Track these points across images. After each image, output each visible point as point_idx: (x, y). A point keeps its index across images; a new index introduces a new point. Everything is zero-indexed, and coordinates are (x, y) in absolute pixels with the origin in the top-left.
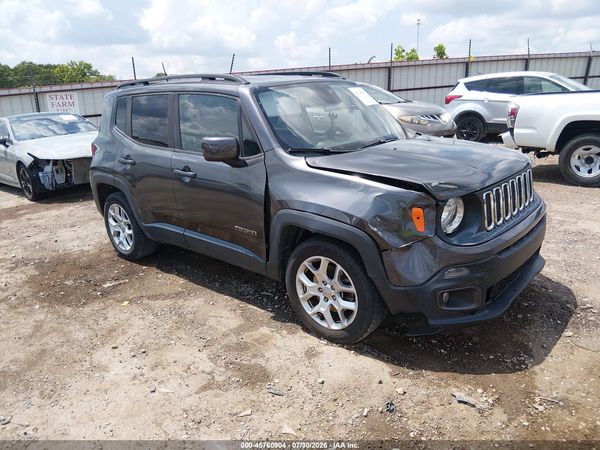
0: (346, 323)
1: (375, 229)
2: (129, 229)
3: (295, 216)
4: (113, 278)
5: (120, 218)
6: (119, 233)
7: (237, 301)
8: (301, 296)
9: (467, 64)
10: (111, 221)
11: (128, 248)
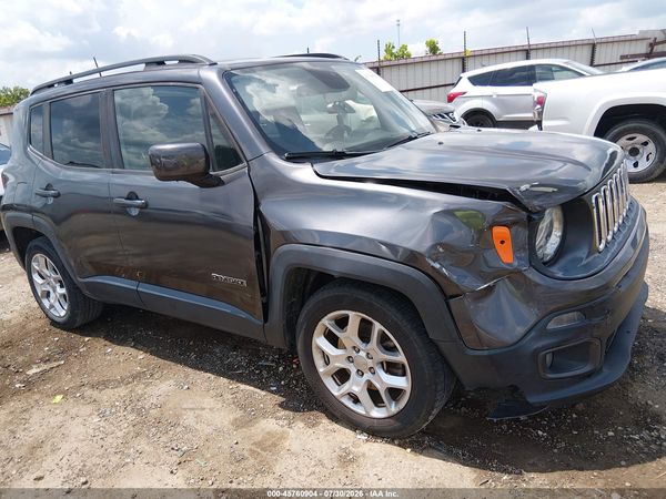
0: (394, 409)
1: (437, 266)
2: (62, 286)
3: (306, 253)
4: (41, 359)
5: (47, 273)
6: (49, 292)
7: (223, 381)
8: (321, 370)
9: (463, 59)
10: (36, 278)
11: (63, 313)
